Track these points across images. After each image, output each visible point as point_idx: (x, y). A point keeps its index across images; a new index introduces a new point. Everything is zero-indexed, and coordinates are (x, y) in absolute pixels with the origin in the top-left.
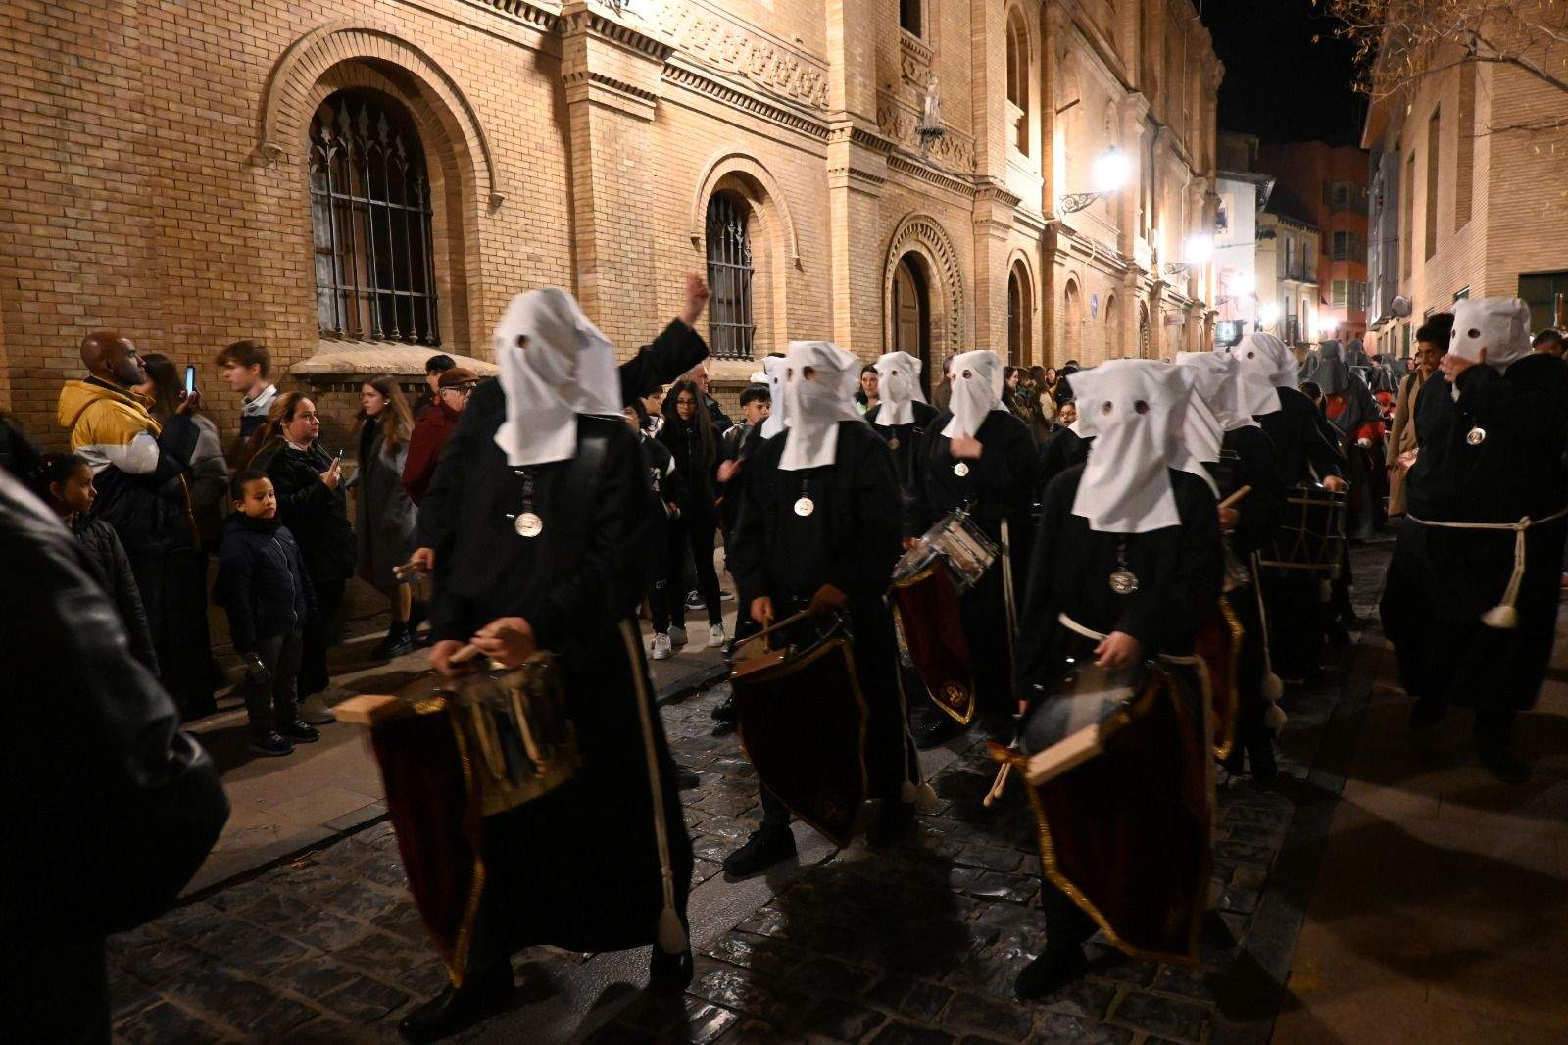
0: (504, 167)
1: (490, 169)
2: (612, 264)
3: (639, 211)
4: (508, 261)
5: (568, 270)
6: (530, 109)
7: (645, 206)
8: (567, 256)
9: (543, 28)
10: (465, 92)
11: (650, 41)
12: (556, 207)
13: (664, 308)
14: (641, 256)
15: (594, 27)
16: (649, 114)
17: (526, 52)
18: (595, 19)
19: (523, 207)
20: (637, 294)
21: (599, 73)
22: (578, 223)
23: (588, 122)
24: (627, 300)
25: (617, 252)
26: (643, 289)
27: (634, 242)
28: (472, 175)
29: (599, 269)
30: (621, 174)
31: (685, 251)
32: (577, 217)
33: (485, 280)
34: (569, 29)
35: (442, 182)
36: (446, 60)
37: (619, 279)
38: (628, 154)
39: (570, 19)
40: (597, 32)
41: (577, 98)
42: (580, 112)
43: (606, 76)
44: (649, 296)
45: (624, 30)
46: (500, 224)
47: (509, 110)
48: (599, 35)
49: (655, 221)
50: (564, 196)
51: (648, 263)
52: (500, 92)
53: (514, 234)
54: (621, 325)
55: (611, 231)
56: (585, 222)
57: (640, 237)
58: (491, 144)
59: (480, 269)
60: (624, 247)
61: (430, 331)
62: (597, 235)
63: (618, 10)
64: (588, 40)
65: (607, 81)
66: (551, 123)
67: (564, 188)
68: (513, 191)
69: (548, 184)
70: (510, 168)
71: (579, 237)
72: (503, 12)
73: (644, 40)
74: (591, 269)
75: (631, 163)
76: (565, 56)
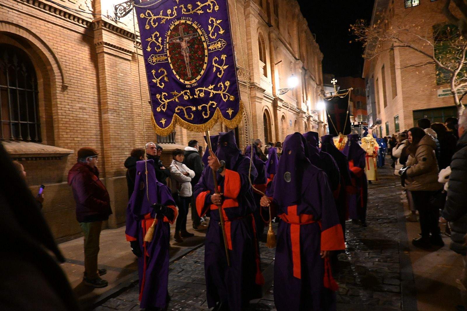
0: (69, 75)
1: (62, 75)
2: (115, 111)
3: (126, 92)
4: (70, 109)
5: (97, 113)
6: (80, 55)
7: (128, 90)
8: (97, 108)
9: (85, 26)
10: (50, 47)
11: (128, 32)
12: (92, 90)
13: (138, 126)
14: (127, 107)
15: (105, 26)
16: (130, 58)
17: (78, 34)
18: (105, 23)
19: (77, 90)
20: (126, 121)
21: (108, 42)
22: (101, 96)
23: (104, 60)
24: (121, 123)
25: (118, 106)
26: (128, 119)
27: (124, 103)
28: (54, 78)
29: (109, 112)
30: (118, 78)
31: (146, 106)
32: (101, 93)
33: (60, 117)
34: (96, 27)
35: (42, 80)
36: (42, 35)
37: (118, 116)
38: (121, 71)
39: (96, 23)
40: (107, 28)
41: (100, 51)
42: (101, 56)
43: (111, 43)
44: (131, 122)
45: (118, 28)
46: (67, 96)
47: (71, 55)
48: (107, 29)
49: (133, 95)
50: (95, 86)
51: (130, 110)
52: (67, 48)
53: (73, 99)
54: (119, 132)
55: (114, 99)
56: (103, 95)
57: (127, 101)
58: (63, 66)
59: (57, 112)
60: (120, 104)
61: (37, 137)
62: (108, 100)
63: (116, 22)
64: (103, 30)
65: (112, 46)
66: (90, 60)
67: (95, 83)
68: (73, 84)
69: (88, 82)
70: (72, 75)
71: (102, 101)
72: (68, 19)
73: (126, 32)
74: (106, 112)
75: (123, 75)
76: (95, 37)
